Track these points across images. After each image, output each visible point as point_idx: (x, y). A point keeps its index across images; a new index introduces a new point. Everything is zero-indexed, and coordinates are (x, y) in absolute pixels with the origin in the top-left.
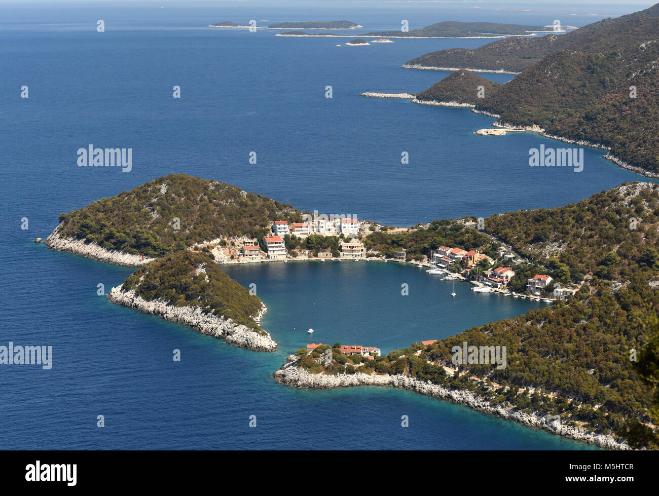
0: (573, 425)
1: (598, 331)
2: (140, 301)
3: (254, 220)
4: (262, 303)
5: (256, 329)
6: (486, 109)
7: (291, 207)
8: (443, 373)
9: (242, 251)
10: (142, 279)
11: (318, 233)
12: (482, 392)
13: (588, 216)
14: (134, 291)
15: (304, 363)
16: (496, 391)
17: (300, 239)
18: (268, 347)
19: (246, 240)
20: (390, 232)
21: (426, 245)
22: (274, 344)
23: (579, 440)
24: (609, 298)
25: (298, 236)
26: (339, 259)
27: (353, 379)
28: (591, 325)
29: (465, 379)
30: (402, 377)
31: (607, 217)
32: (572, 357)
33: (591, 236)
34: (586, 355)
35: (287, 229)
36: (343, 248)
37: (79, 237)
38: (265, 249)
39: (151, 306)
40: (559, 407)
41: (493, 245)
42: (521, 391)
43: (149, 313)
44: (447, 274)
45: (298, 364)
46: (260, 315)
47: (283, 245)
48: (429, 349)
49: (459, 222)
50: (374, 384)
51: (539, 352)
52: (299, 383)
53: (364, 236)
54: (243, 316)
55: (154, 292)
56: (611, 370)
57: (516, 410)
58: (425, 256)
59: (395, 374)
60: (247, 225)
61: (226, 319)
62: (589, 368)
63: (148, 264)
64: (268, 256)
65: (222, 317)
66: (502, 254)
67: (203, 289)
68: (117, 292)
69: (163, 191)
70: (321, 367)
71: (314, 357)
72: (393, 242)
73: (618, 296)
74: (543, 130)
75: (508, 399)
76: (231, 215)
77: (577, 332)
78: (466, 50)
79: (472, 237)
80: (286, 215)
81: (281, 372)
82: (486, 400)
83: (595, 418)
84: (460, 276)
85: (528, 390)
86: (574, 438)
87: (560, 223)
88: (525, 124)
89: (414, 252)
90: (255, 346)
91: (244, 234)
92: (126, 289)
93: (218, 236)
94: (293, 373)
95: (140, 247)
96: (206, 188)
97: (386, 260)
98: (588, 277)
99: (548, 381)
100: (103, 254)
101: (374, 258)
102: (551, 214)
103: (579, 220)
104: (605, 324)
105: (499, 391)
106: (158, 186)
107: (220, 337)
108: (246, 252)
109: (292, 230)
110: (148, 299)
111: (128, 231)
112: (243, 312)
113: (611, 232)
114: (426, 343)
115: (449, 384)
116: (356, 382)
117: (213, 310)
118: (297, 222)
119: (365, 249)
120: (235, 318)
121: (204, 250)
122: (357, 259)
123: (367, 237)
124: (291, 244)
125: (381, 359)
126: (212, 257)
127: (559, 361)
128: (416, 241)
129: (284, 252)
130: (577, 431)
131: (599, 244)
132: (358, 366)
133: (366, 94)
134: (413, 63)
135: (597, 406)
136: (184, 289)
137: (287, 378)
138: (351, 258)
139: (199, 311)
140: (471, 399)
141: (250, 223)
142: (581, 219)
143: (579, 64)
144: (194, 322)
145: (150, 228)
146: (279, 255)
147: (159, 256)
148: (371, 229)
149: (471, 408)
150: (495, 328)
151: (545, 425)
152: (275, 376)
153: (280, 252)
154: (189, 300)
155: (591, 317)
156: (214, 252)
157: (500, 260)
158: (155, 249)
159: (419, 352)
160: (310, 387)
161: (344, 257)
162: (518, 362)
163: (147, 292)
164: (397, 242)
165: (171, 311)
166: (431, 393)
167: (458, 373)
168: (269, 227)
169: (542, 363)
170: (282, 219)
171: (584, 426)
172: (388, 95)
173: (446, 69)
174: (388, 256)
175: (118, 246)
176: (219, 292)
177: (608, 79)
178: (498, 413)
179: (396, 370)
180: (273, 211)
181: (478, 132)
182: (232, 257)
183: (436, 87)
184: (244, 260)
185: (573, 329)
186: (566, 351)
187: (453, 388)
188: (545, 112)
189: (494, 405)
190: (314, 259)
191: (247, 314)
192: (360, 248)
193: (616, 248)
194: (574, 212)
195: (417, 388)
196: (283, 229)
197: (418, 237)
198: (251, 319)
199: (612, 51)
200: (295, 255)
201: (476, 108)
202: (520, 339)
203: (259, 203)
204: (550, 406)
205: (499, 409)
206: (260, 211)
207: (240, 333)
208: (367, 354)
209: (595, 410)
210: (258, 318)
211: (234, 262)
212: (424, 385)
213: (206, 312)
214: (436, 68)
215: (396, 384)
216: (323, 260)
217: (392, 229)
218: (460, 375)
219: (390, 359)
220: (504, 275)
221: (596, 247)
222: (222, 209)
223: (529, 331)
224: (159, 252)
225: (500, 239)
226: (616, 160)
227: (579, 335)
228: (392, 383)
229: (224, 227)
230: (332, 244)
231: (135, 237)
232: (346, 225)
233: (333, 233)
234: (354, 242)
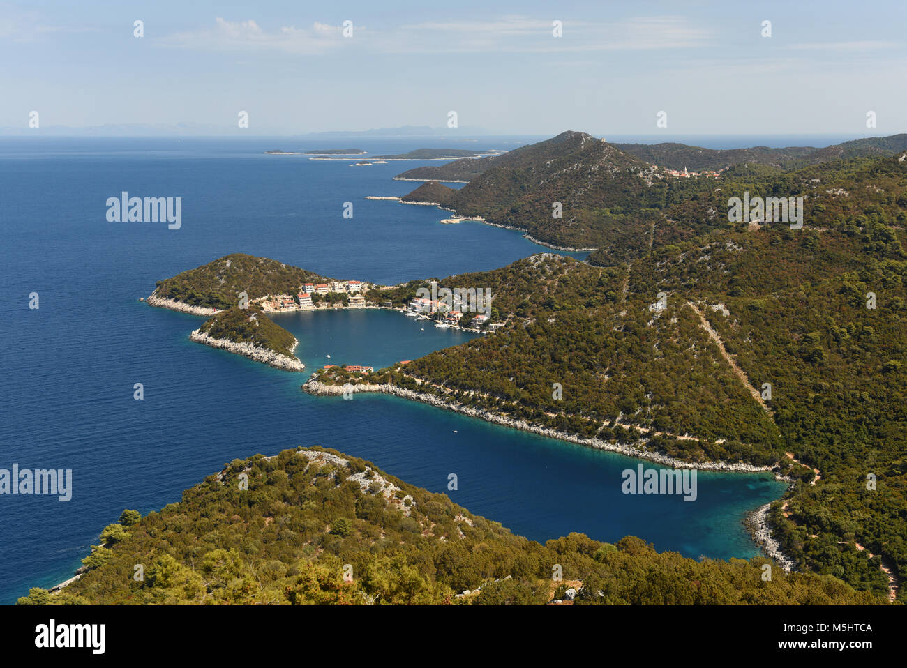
0: (500, 415)
1: (515, 352)
2: (211, 340)
3: (291, 283)
4: (295, 339)
5: (291, 357)
6: (446, 206)
7: (315, 274)
8: (414, 382)
9: (283, 304)
10: (213, 325)
11: (333, 291)
12: (440, 394)
13: (510, 276)
14: (207, 333)
15: (322, 379)
16: (449, 394)
17: (321, 295)
18: (299, 368)
19: (285, 296)
20: (381, 289)
21: (405, 297)
22: (302, 366)
23: (504, 425)
24: (522, 330)
25: (320, 293)
26: (348, 308)
27: (355, 388)
28: (510, 349)
29: (429, 386)
30: (388, 386)
31: (522, 276)
32: (498, 370)
33: (512, 289)
34: (508, 369)
35: (313, 289)
36: (350, 301)
37: (170, 297)
38: (298, 302)
39: (219, 343)
40: (490, 404)
42: (466, 393)
43: (218, 348)
44: (419, 316)
45: (318, 379)
46: (294, 347)
47: (310, 299)
48: (405, 367)
49: (426, 282)
50: (369, 391)
51: (477, 367)
52: (319, 392)
53: (364, 292)
54: (282, 348)
55: (221, 333)
56: (524, 378)
57: (462, 406)
58: (405, 305)
59: (383, 384)
60: (286, 286)
61: (270, 350)
62: (509, 377)
63: (217, 315)
64: (300, 307)
65: (268, 349)
67: (255, 330)
68: (195, 334)
69: (228, 265)
70: (333, 381)
71: (328, 374)
72: (384, 296)
73: (528, 329)
74: (484, 220)
75: (457, 399)
76: (275, 280)
77: (501, 353)
78: (435, 168)
80: (312, 279)
81: (306, 385)
82: (443, 400)
83: (514, 410)
84: (428, 318)
85: (470, 392)
86: (500, 424)
87: (492, 281)
88: (472, 216)
89: (397, 302)
90: (290, 368)
91: (283, 293)
92: (202, 332)
93: (266, 295)
94: (314, 385)
95: (212, 303)
96: (257, 262)
97: (379, 308)
98: (510, 316)
99: (483, 386)
100: (187, 308)
101: (371, 307)
102: (487, 275)
103: (504, 278)
104: (520, 347)
105: (451, 394)
106: (224, 262)
107: (266, 363)
108: (286, 305)
109: (316, 290)
110: (217, 338)
111: (204, 292)
112: (282, 346)
113: (525, 286)
114: (404, 363)
115: (418, 390)
116: (357, 390)
117: (261, 345)
118: (319, 284)
119: (365, 301)
120: (276, 349)
121: (257, 304)
122: (360, 307)
123: (366, 293)
124: (316, 298)
125: (373, 374)
126: (263, 309)
127: (490, 373)
128: (399, 295)
129: (311, 305)
130: (502, 419)
131: (517, 294)
132: (358, 379)
133: (368, 197)
134: (400, 177)
135: (515, 402)
136: (242, 331)
137: (310, 389)
138: (356, 307)
139: (252, 345)
140: (433, 399)
141: (288, 285)
142: (506, 278)
143: (507, 175)
144: (249, 353)
145: (219, 290)
146: (307, 306)
147: (225, 308)
148: (369, 287)
149: (433, 405)
150: (448, 351)
151: (481, 416)
152: (302, 388)
153: (308, 304)
154: (245, 338)
155: (510, 343)
156: (264, 305)
158: (223, 304)
159: (399, 369)
160: (326, 395)
161: (351, 306)
162: (463, 374)
163: (216, 333)
164: (386, 296)
165: (232, 346)
166: (406, 396)
167: (424, 382)
168: (301, 288)
169: (479, 374)
170: (309, 282)
171: (507, 416)
172: (383, 198)
173: (421, 180)
174: (381, 305)
175: (197, 303)
176: (265, 332)
177: (526, 185)
178: (450, 408)
179: (384, 382)
180: (303, 277)
181: (442, 221)
182: (276, 308)
183: (414, 192)
184: (284, 310)
185: (499, 351)
186: (494, 366)
187: (421, 392)
188: (485, 208)
189: (448, 403)
190: (331, 308)
191: (285, 347)
192: (362, 301)
193: (529, 297)
194: (501, 274)
195: (398, 394)
196: (310, 289)
197: (400, 292)
198: (287, 350)
199: (528, 167)
200: (318, 306)
201: (440, 206)
202: (465, 359)
203: (294, 272)
204: (485, 403)
205: (451, 405)
206: (295, 277)
207: (280, 359)
208: (364, 371)
209: (514, 404)
210: (293, 349)
211: (277, 311)
212: (402, 391)
213: (257, 346)
214: (415, 180)
215: (384, 391)
216: (336, 308)
217: (382, 287)
218: (426, 384)
219: (379, 374)
220: (456, 316)
221: (515, 296)
222: (269, 277)
223: (470, 353)
224: (226, 306)
226: (531, 238)
227: (503, 355)
228: (381, 390)
229: (270, 288)
230: (343, 298)
231: (208, 296)
232: (352, 285)
233: (344, 291)
234: (358, 296)
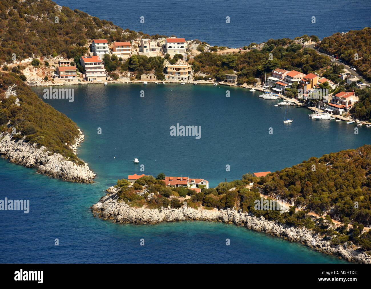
3: (71, 38)
4: (79, 130)
5: (73, 158)
7: (111, 24)
9: (57, 72)
11: (141, 54)
12: (321, 230)
15: (125, 196)
16: (337, 229)
17: (121, 59)
18: (86, 178)
19: (62, 59)
20: (219, 52)
21: (260, 67)
22: (92, 174)
25: (119, 56)
26: (164, 82)
27: (178, 213)
29: (302, 215)
30: (233, 211)
35: (107, 49)
36: (168, 70)
38: (82, 70)
41: (335, 67)
44: (282, 100)
45: (119, 196)
46: (77, 142)
47: (103, 66)
48: (262, 181)
49: (296, 42)
50: (201, 219)
52: (119, 218)
53: (192, 57)
54: (58, 144)
57: (360, 251)
58: (259, 79)
59: (225, 209)
60: (63, 43)
61: (39, 146)
64: (86, 78)
65: (35, 144)
66: (344, 77)
67: (14, 113)
70: (144, 201)
71: (136, 189)
72: (224, 64)
75: (350, 239)
76: (44, 32)
79: (311, 59)
80: (106, 32)
81: (99, 205)
82: (326, 239)
84: (297, 102)
89: (247, 75)
90: (71, 177)
91: (59, 52)
93: (30, 55)
94: (112, 207)
97: (216, 84)
101: (203, 82)
105: (341, 230)
107: (31, 167)
108: (62, 73)
109: (112, 50)
112: (58, 140)
114: (259, 175)
115: (284, 221)
116: (181, 216)
117: (25, 137)
118: (118, 41)
119: (192, 72)
120: (49, 145)
121: (14, 70)
122: (183, 82)
123: (195, 58)
124: (111, 65)
125: (209, 192)
126: (24, 78)
128: (249, 63)
129: (103, 74)
132: (183, 199)
137: (106, 212)
138: (176, 80)
139: (8, 137)
140: (308, 237)
141: (66, 42)
144: (3, 150)
146: (98, 77)
148: (199, 49)
149: (308, 247)
150: (336, 159)
152: (92, 209)
153: (99, 74)
156: (26, 72)
157: (342, 83)
159: (251, 184)
160: (131, 223)
161: (169, 79)
162: (362, 197)
164: (227, 64)
166: (263, 231)
167: (294, 208)
168: (87, 46)
170: (101, 37)
174: (218, 80)
176: (31, 117)
178: (339, 254)
179: (226, 205)
180: (92, 28)
182: (46, 79)
184: (59, 82)
187: (289, 224)
189: (335, 245)
190: (136, 81)
191: (63, 141)
192: (187, 71)
195: (249, 224)
196: (103, 49)
197: (251, 58)
198: (66, 147)
200: (115, 77)
202: (365, 172)
203: (76, 19)
205: (341, 249)
207: (55, 162)
208: (194, 187)
210: (75, 146)
211: (48, 84)
212: (256, 221)
213: (16, 139)
215: (226, 220)
216: (146, 83)
217: (222, 49)
218: (297, 210)
219: (218, 192)
220: (347, 100)
222: (35, 25)
225: (343, 60)
228: (220, 219)
229: (36, 45)
230: (157, 66)
232: (172, 45)
233: (157, 54)
234: (181, 64)
